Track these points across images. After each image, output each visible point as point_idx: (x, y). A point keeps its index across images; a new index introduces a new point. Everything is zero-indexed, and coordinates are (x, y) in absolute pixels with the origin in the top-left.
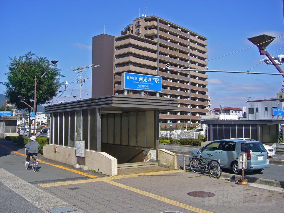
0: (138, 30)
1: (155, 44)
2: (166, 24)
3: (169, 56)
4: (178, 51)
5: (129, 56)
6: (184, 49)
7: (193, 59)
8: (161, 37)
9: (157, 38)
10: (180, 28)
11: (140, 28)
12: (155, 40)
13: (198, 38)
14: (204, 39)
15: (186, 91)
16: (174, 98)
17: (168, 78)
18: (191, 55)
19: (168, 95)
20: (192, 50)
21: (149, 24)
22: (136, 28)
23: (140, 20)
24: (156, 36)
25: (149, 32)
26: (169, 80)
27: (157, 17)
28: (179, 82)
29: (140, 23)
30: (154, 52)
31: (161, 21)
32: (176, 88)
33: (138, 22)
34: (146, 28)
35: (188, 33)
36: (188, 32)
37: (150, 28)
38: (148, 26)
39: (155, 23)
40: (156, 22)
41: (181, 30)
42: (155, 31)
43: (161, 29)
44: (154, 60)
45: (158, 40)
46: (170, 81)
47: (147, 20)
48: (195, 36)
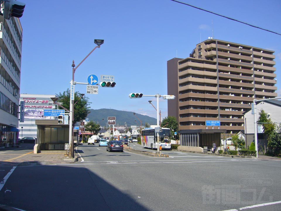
0: (200, 53)
1: (214, 63)
2: (226, 44)
3: (229, 73)
4: (240, 68)
5: (188, 77)
6: (247, 64)
7: (257, 73)
8: (220, 57)
9: (216, 58)
10: (241, 46)
11: (201, 51)
12: (215, 60)
13: (263, 52)
14: (271, 53)
15: (249, 104)
16: (237, 111)
17: (230, 93)
18: (256, 69)
19: (230, 108)
20: (256, 65)
21: (208, 46)
22: (198, 51)
23: (201, 44)
24: (215, 56)
25: (209, 53)
26: (230, 95)
27: (216, 40)
28: (242, 96)
29: (201, 47)
30: (214, 71)
31: (219, 43)
32: (239, 102)
33: (200, 46)
34: (206, 50)
35: (251, 50)
36: (251, 48)
37: (209, 50)
38: (208, 49)
39: (213, 45)
40: (215, 44)
41: (242, 48)
42: (214, 53)
43: (220, 50)
44: (214, 78)
45: (217, 60)
46: (232, 95)
47: (207, 43)
48: (259, 51)
